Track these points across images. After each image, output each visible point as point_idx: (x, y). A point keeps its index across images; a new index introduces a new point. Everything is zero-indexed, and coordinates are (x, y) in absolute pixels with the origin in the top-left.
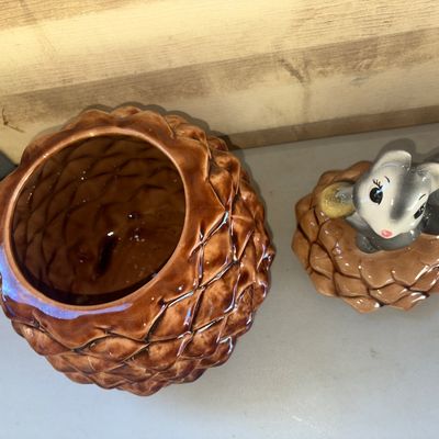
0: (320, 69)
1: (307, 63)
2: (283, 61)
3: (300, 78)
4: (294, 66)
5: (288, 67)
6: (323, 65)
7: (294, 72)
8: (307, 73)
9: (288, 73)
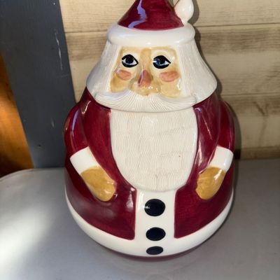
0: (274, 109)
1: (267, 105)
2: (255, 103)
3: (263, 114)
4: (261, 107)
5: (258, 106)
6: (275, 107)
7: (261, 110)
8: (267, 111)
9: (257, 110)
